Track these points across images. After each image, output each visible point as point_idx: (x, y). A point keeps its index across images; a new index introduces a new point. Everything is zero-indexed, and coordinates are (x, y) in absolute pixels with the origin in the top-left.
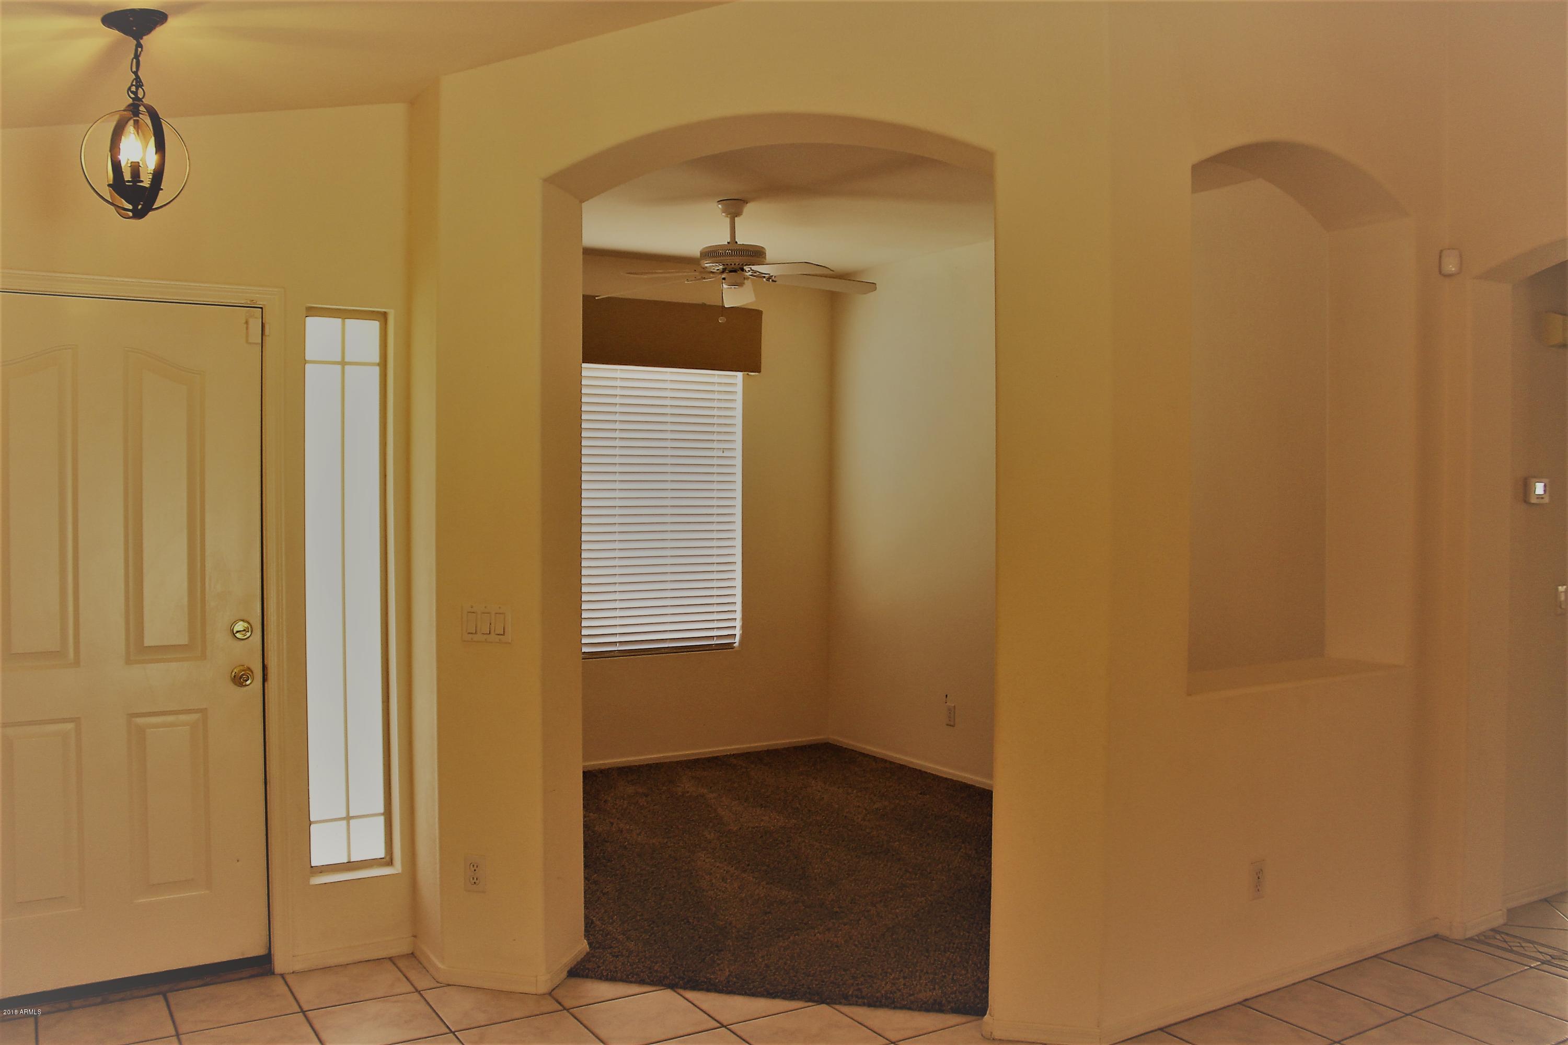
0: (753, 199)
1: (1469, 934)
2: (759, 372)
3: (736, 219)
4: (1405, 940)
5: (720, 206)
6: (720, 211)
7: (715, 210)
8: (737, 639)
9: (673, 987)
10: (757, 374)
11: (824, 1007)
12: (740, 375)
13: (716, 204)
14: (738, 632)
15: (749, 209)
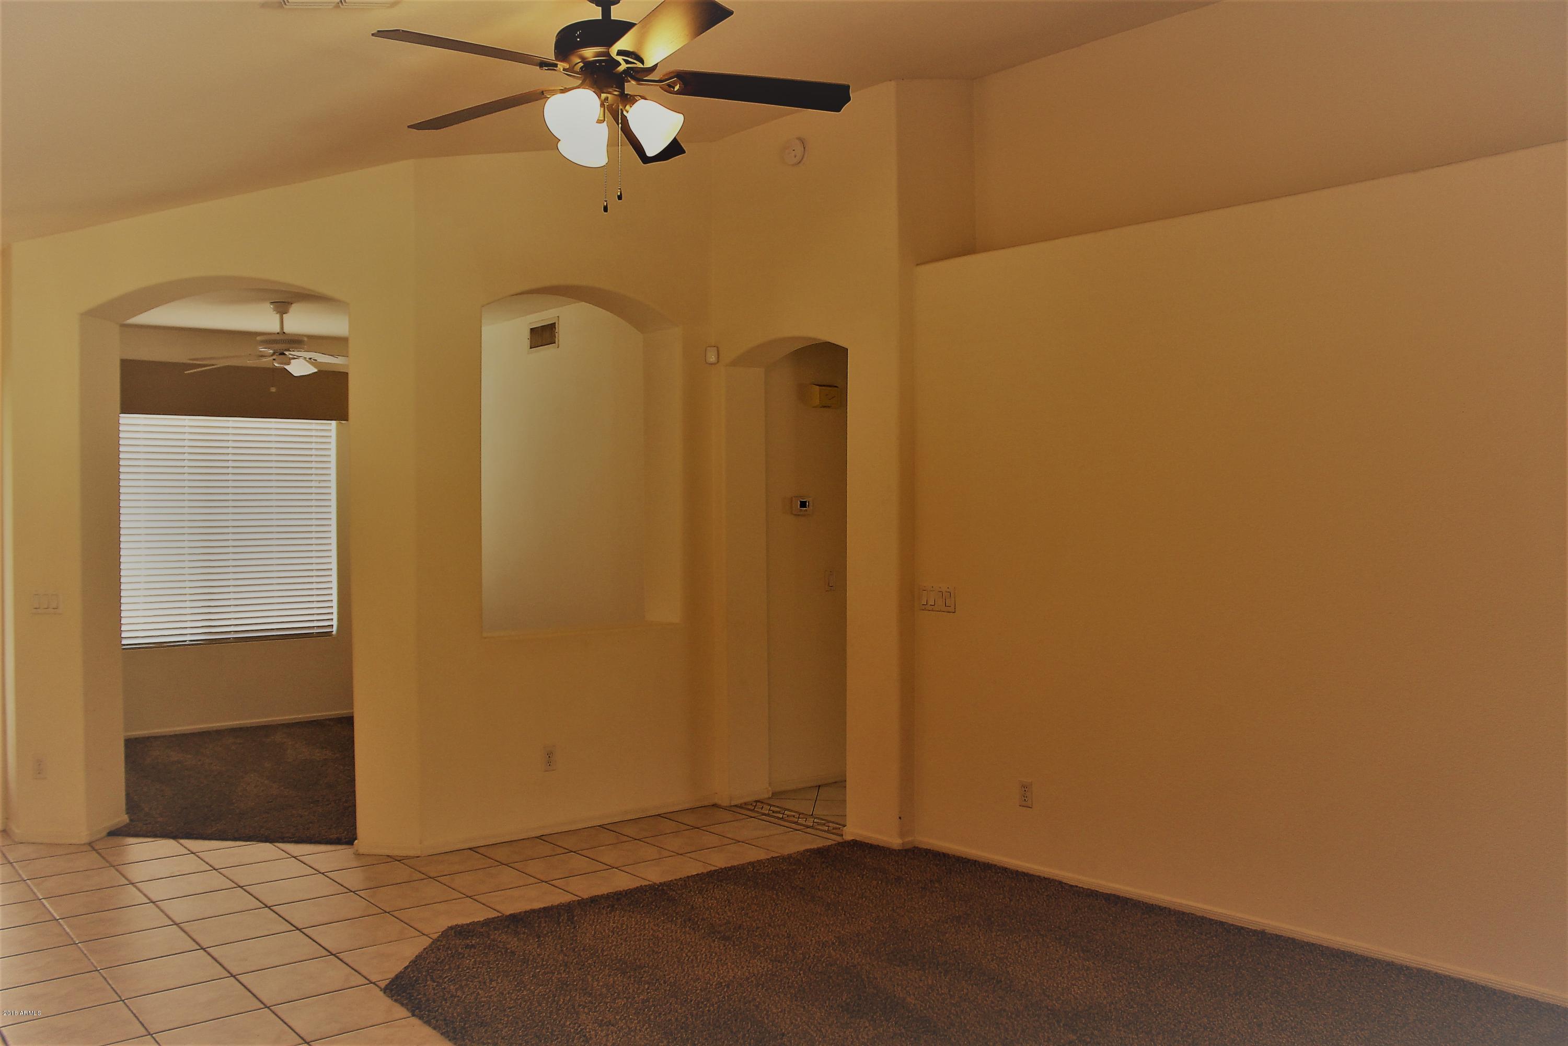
0: (295, 303)
1: (733, 803)
2: (347, 420)
3: (284, 315)
4: (687, 806)
5: (271, 306)
6: (272, 310)
7: (268, 308)
8: (335, 629)
9: (175, 837)
10: (345, 422)
11: (268, 844)
12: (334, 423)
13: (269, 304)
14: (335, 623)
15: (294, 308)
